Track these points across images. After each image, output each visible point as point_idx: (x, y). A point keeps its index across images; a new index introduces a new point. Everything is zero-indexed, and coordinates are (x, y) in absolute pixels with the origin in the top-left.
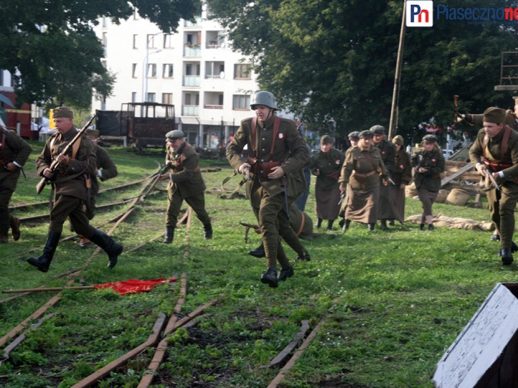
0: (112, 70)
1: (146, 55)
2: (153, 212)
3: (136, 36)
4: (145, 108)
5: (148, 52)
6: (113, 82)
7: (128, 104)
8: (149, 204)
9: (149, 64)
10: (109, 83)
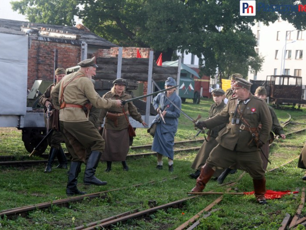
0: (262, 54)
1: (285, 44)
2: (284, 146)
3: (279, 32)
4: (282, 78)
5: (286, 42)
6: (262, 62)
7: (271, 76)
8: (282, 142)
9: (287, 51)
10: (259, 62)
